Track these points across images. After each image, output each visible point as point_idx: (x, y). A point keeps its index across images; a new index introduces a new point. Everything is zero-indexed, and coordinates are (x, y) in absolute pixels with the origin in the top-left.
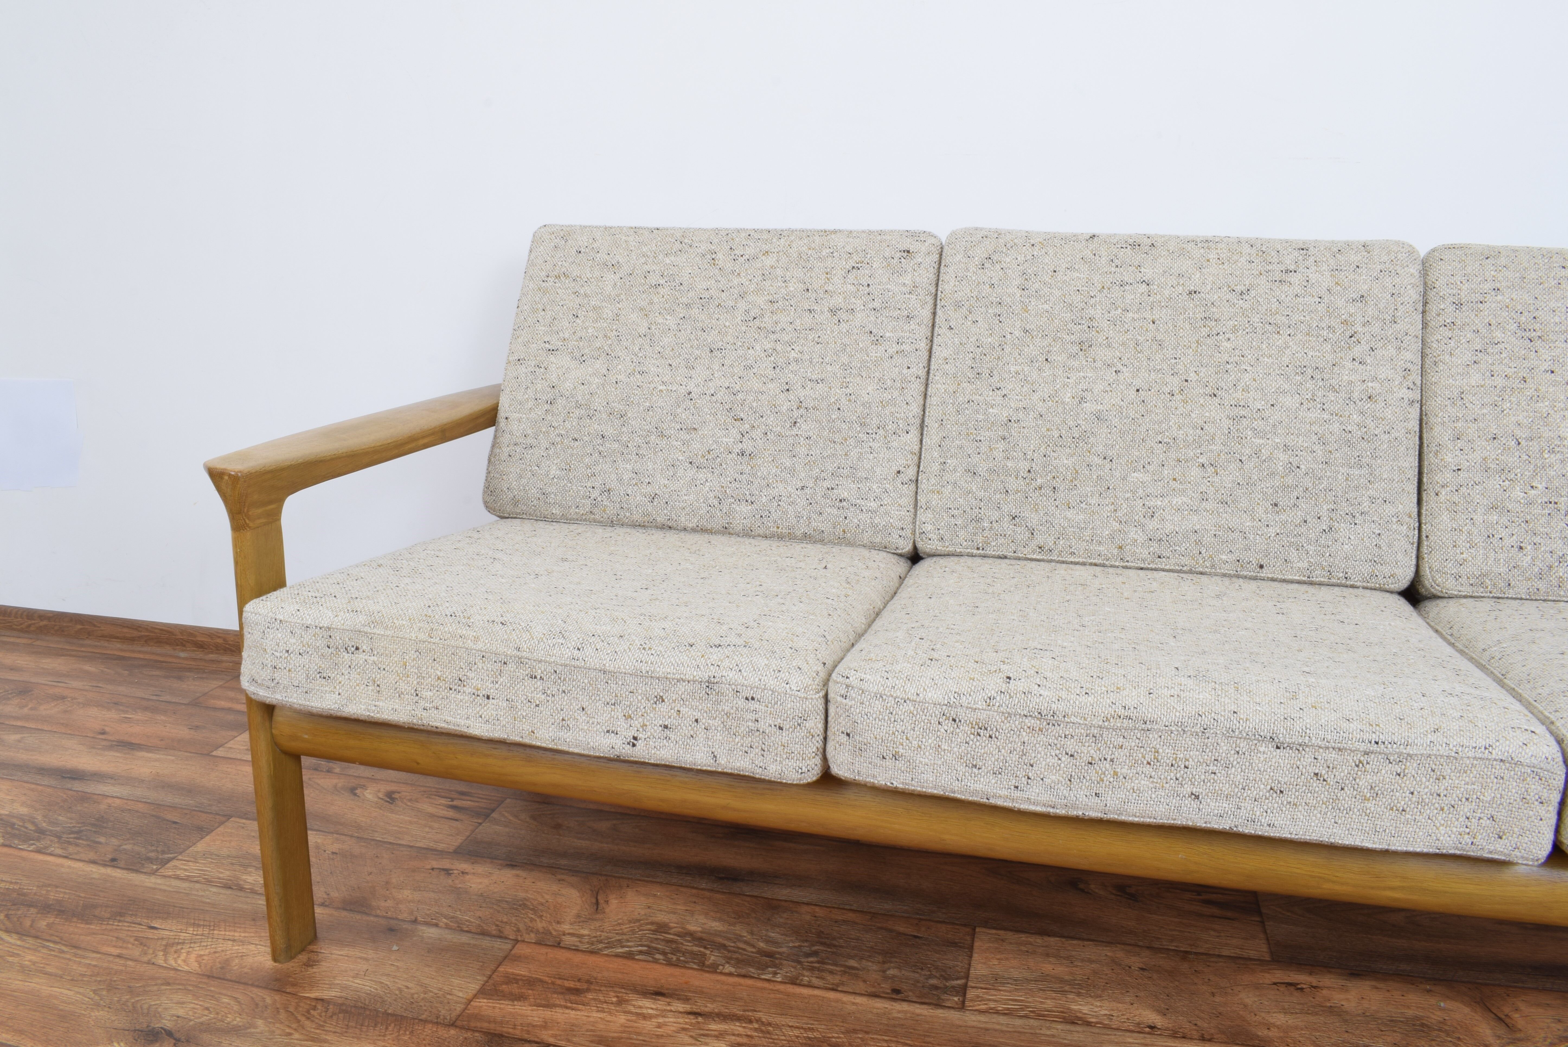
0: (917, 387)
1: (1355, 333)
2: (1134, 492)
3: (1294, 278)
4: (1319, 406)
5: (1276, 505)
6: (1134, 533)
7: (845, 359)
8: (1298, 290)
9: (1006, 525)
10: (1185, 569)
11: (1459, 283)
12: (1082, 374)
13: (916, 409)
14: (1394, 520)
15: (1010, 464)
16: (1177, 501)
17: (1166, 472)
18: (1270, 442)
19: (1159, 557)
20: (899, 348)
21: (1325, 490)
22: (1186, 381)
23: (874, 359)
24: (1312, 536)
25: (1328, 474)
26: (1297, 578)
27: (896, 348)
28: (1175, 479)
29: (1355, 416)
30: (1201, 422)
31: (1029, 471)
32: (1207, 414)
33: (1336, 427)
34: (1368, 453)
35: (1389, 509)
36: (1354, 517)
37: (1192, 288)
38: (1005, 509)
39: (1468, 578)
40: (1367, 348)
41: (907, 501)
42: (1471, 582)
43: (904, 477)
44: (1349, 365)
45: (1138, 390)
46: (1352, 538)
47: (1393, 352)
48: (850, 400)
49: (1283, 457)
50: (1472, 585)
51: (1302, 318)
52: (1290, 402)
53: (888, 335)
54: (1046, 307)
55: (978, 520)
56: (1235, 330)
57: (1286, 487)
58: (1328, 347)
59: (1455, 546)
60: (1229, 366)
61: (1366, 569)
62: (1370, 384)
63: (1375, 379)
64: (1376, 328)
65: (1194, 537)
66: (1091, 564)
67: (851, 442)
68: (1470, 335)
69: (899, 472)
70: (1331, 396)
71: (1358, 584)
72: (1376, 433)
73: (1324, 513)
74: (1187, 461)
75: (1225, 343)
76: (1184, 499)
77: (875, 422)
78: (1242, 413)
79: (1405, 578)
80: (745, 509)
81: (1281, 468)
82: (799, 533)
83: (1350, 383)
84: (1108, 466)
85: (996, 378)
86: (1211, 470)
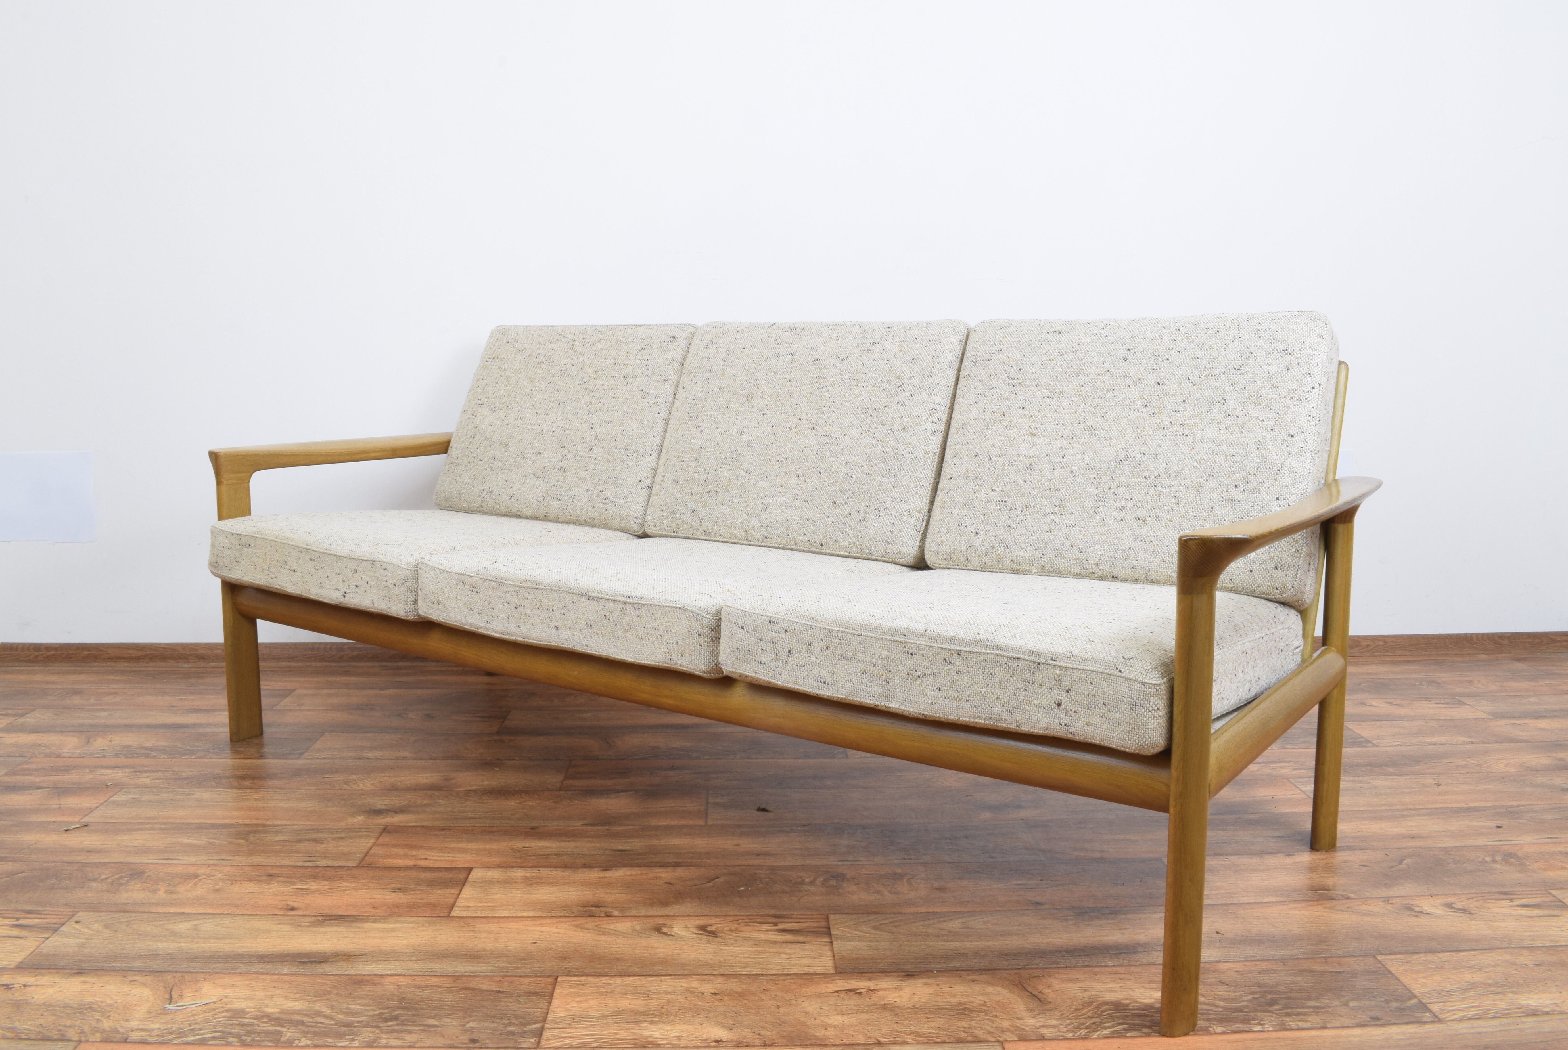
0: (660, 426)
1: (903, 384)
2: (758, 494)
3: (877, 348)
4: (871, 435)
5: (835, 503)
6: (755, 523)
7: (625, 408)
8: (876, 356)
9: (688, 516)
10: (780, 546)
11: (978, 347)
12: (745, 416)
13: (658, 440)
14: (906, 514)
15: (696, 476)
16: (781, 499)
17: (778, 480)
18: (838, 460)
19: (766, 538)
20: (656, 400)
21: (865, 493)
22: (800, 419)
23: (640, 407)
24: (853, 524)
25: (869, 481)
26: (842, 553)
27: (654, 400)
28: (781, 486)
29: (892, 442)
30: (802, 447)
31: (705, 481)
32: (807, 442)
33: (878, 450)
34: (896, 467)
35: (904, 506)
36: (879, 511)
37: (817, 357)
38: (689, 505)
39: (942, 554)
40: (908, 394)
41: (642, 500)
42: (944, 557)
43: (642, 484)
44: (894, 406)
45: (773, 426)
46: (876, 525)
47: (925, 396)
48: (622, 434)
49: (844, 470)
50: (945, 559)
51: (874, 375)
52: (855, 432)
53: (651, 392)
54: (734, 372)
55: (674, 513)
56: (833, 384)
57: (842, 490)
58: (884, 394)
59: (939, 532)
60: (824, 409)
61: (882, 547)
62: (906, 420)
63: (909, 416)
64: (917, 382)
65: (786, 524)
66: (732, 543)
67: (618, 461)
68: (977, 384)
69: (640, 481)
70: (880, 428)
71: (879, 558)
72: (903, 453)
73: (862, 509)
74: (790, 473)
75: (826, 394)
76: (784, 499)
77: (633, 449)
78: (827, 440)
79: (909, 555)
80: (555, 503)
81: (841, 477)
82: (582, 520)
83: (893, 418)
84: (748, 477)
85: (699, 420)
86: (802, 479)
